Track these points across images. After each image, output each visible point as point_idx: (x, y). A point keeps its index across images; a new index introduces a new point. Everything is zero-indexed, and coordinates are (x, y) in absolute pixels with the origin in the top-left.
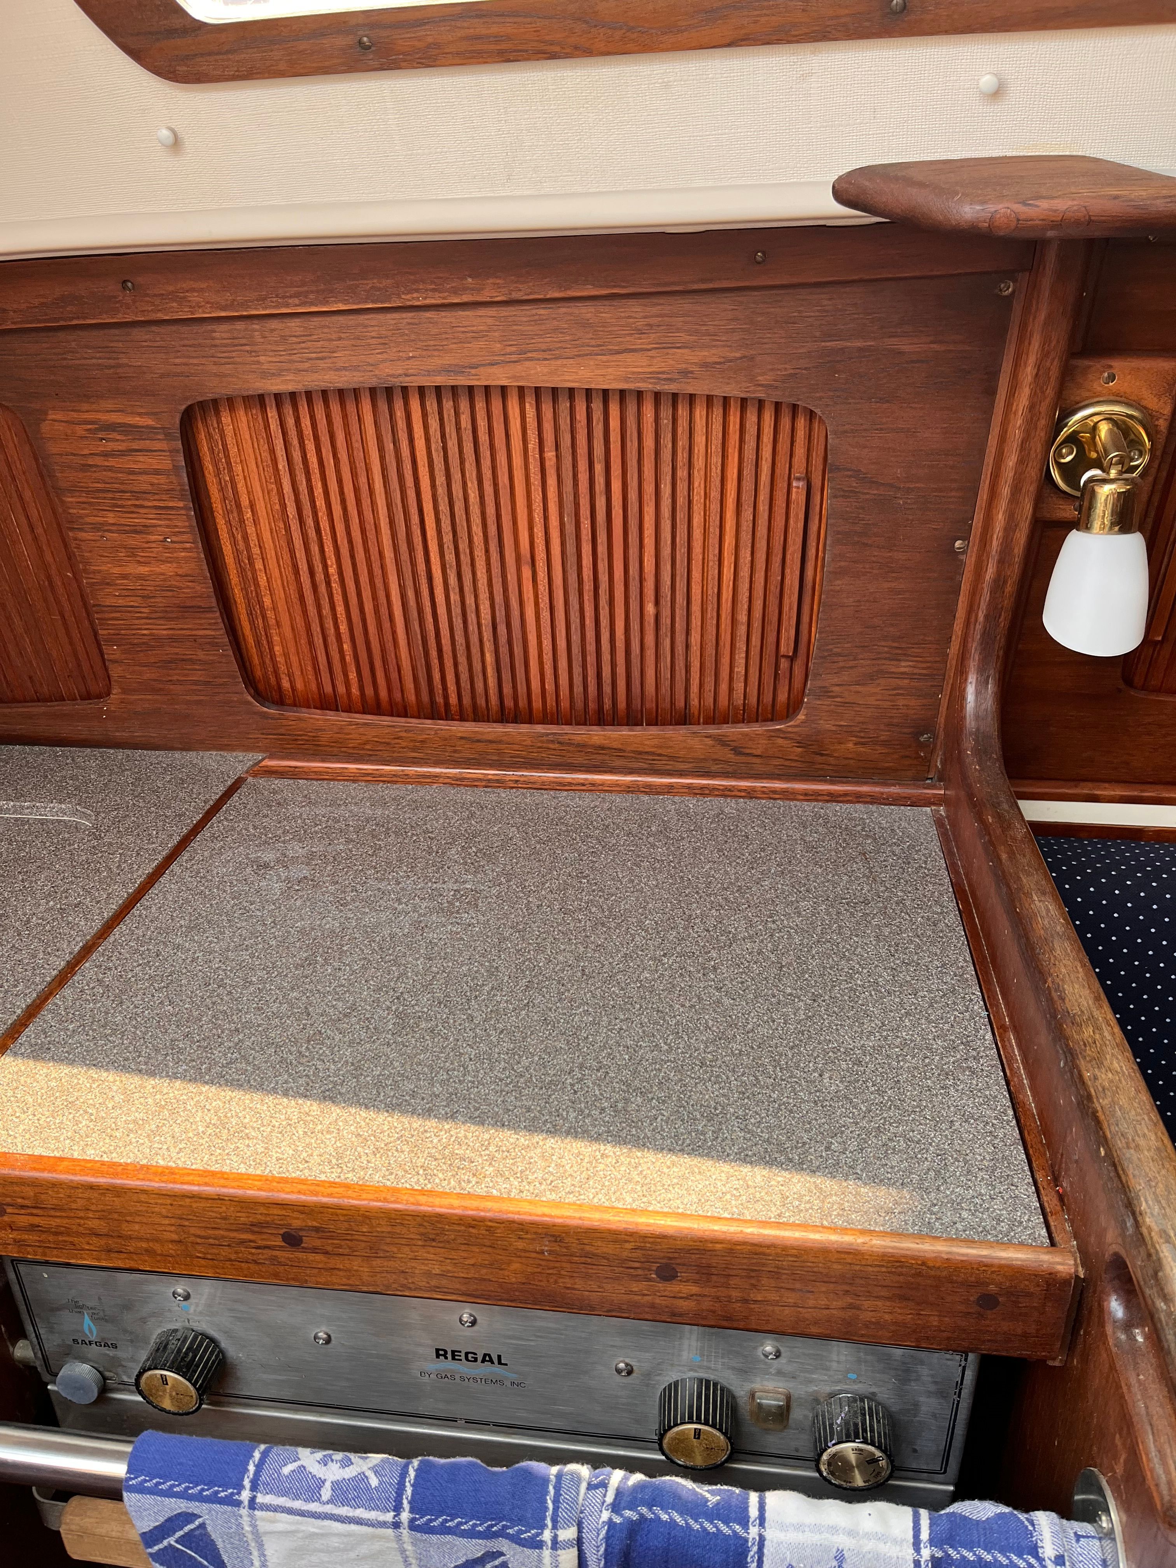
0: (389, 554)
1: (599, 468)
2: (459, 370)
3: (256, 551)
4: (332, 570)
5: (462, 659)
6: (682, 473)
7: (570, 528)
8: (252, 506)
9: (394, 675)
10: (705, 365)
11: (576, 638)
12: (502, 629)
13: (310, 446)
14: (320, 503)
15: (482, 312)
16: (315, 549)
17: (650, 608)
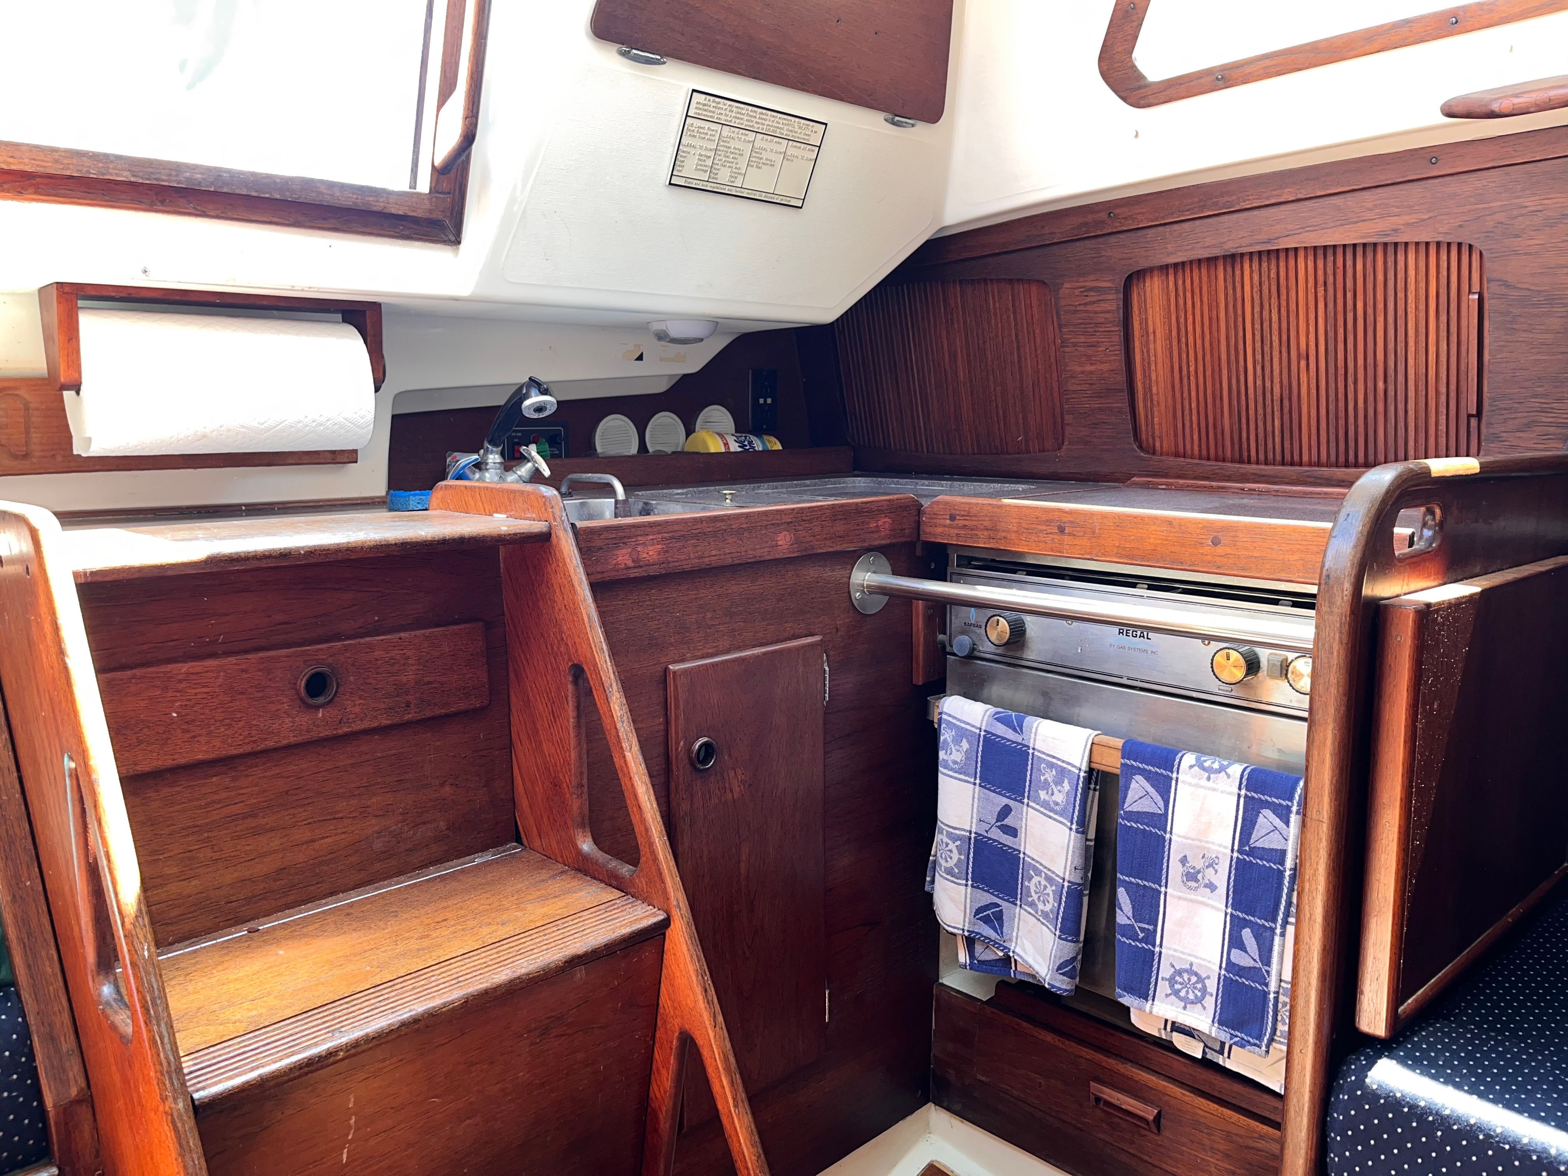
0: (1224, 357)
1: (1349, 295)
2: (1269, 241)
3: (1153, 358)
4: (1192, 369)
5: (1260, 424)
6: (1401, 295)
7: (1331, 334)
8: (1154, 333)
9: (1219, 436)
10: (1408, 224)
11: (1332, 407)
12: (1286, 403)
13: (1189, 295)
14: (1190, 328)
15: (1283, 207)
16: (1184, 356)
17: (1381, 385)
